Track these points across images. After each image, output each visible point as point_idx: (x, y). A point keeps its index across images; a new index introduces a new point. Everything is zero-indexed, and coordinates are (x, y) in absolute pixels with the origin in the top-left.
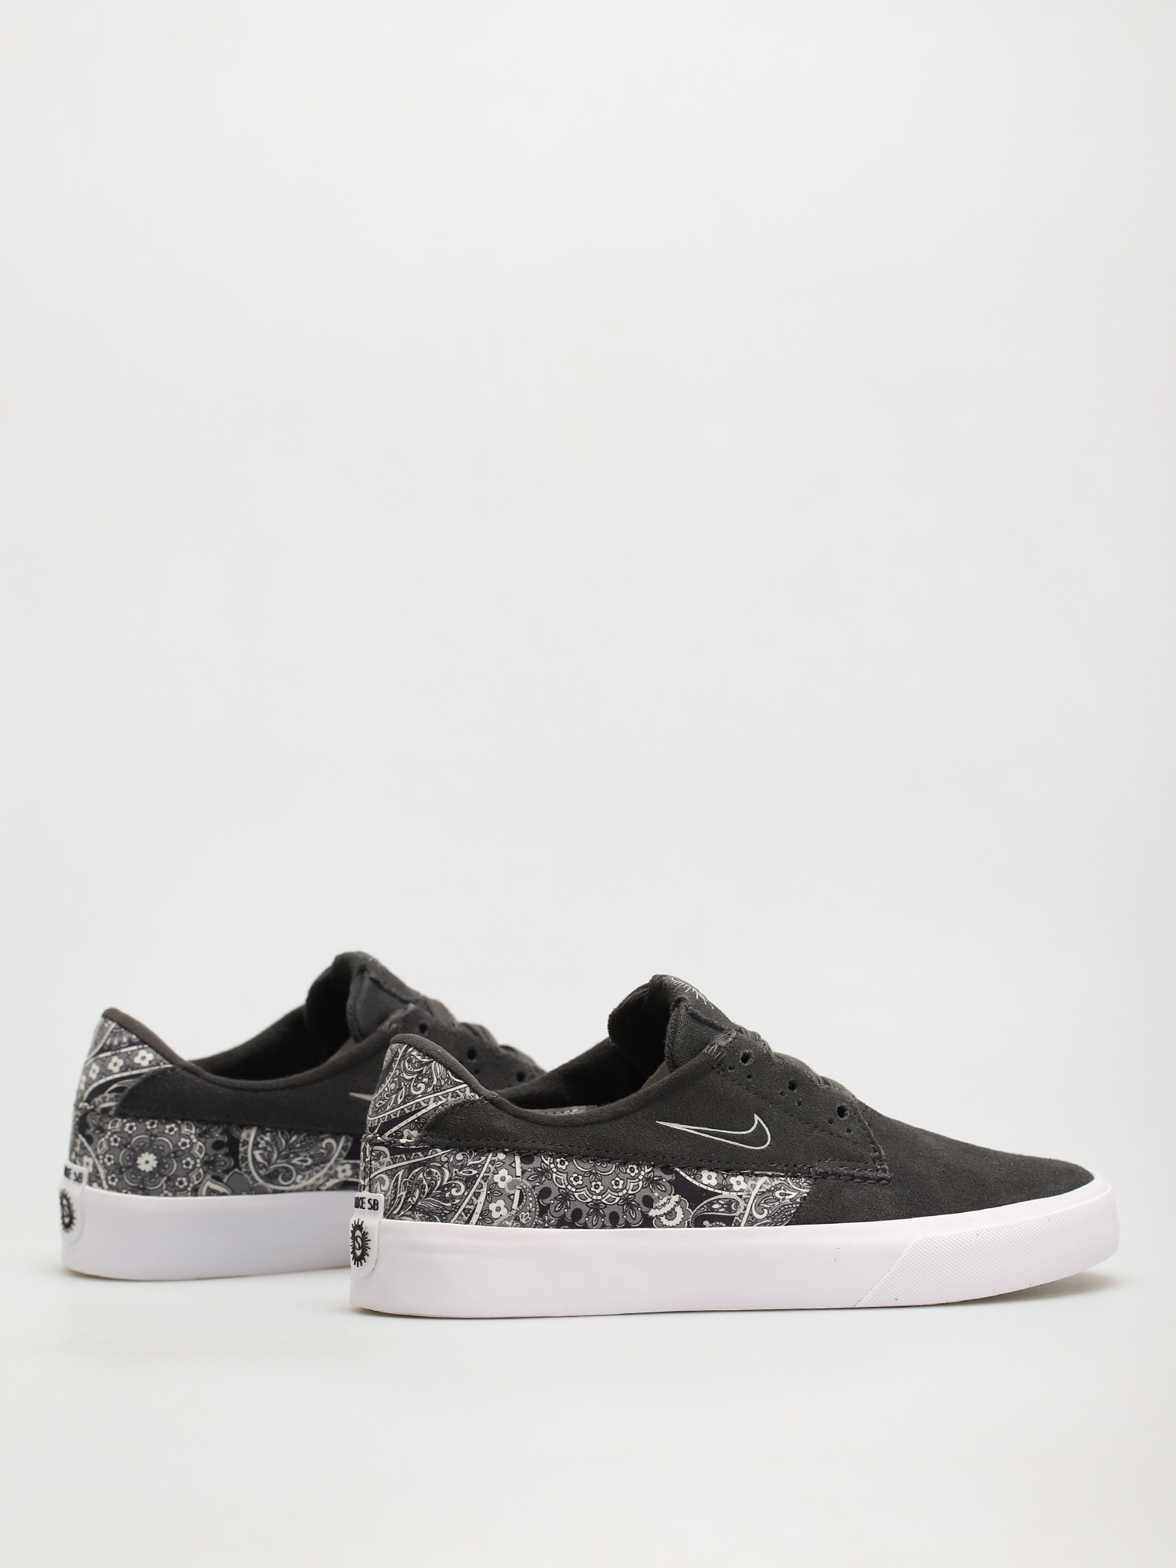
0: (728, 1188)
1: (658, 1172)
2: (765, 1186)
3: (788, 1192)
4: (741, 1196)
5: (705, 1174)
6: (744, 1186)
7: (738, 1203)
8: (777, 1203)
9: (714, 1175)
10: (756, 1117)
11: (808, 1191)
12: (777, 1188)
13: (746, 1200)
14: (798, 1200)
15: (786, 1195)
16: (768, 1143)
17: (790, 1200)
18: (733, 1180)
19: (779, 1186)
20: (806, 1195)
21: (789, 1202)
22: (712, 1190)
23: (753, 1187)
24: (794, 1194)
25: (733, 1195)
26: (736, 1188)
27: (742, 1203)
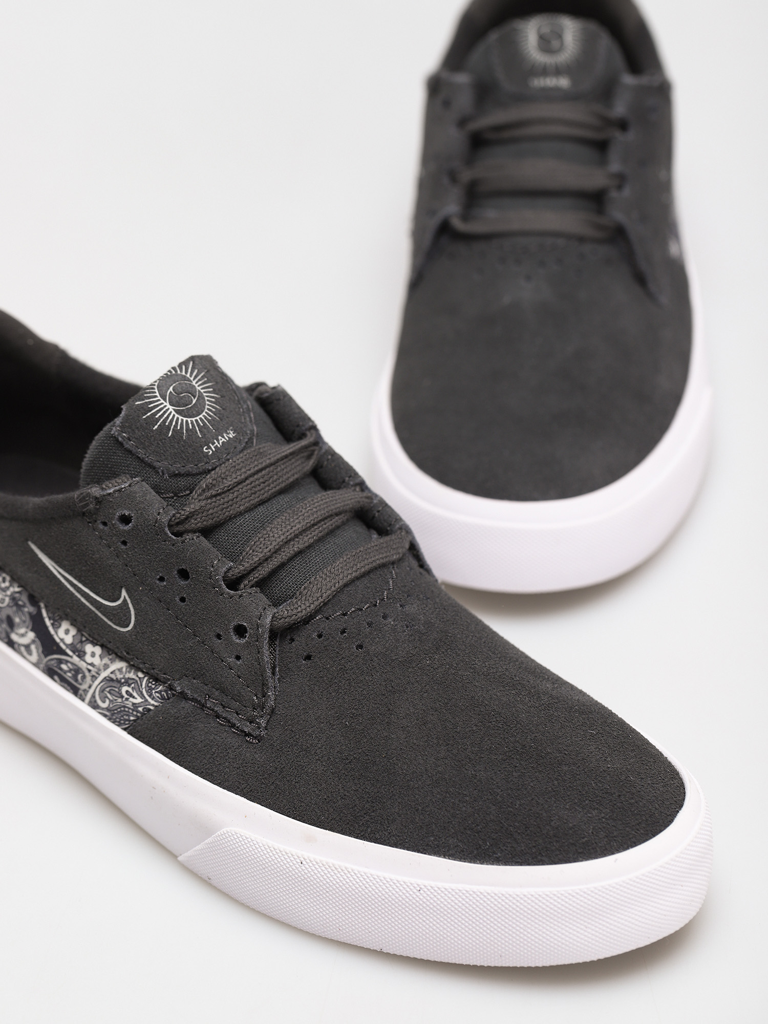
0: (81, 654)
1: (24, 599)
2: (117, 673)
3: (135, 694)
4: (89, 671)
5: (65, 625)
6: (97, 661)
7: (84, 677)
8: (120, 700)
9: (73, 632)
10: (124, 593)
11: (156, 704)
12: (127, 682)
13: (94, 678)
14: (140, 709)
15: (131, 696)
16: (129, 628)
17: (134, 704)
18: (89, 648)
19: (130, 682)
20: (152, 708)
21: (130, 706)
22: (64, 647)
23: (106, 667)
24: (139, 700)
25: (83, 665)
26: (88, 658)
27: (88, 679)
